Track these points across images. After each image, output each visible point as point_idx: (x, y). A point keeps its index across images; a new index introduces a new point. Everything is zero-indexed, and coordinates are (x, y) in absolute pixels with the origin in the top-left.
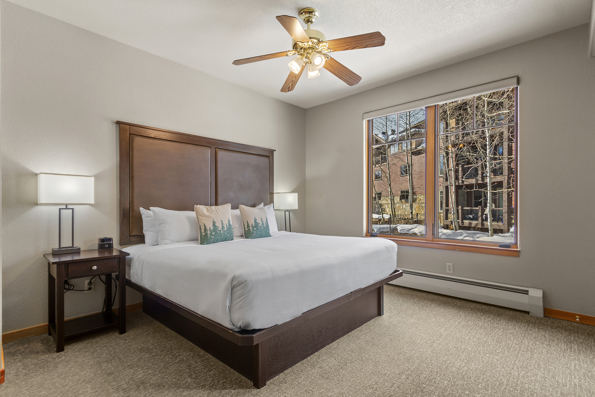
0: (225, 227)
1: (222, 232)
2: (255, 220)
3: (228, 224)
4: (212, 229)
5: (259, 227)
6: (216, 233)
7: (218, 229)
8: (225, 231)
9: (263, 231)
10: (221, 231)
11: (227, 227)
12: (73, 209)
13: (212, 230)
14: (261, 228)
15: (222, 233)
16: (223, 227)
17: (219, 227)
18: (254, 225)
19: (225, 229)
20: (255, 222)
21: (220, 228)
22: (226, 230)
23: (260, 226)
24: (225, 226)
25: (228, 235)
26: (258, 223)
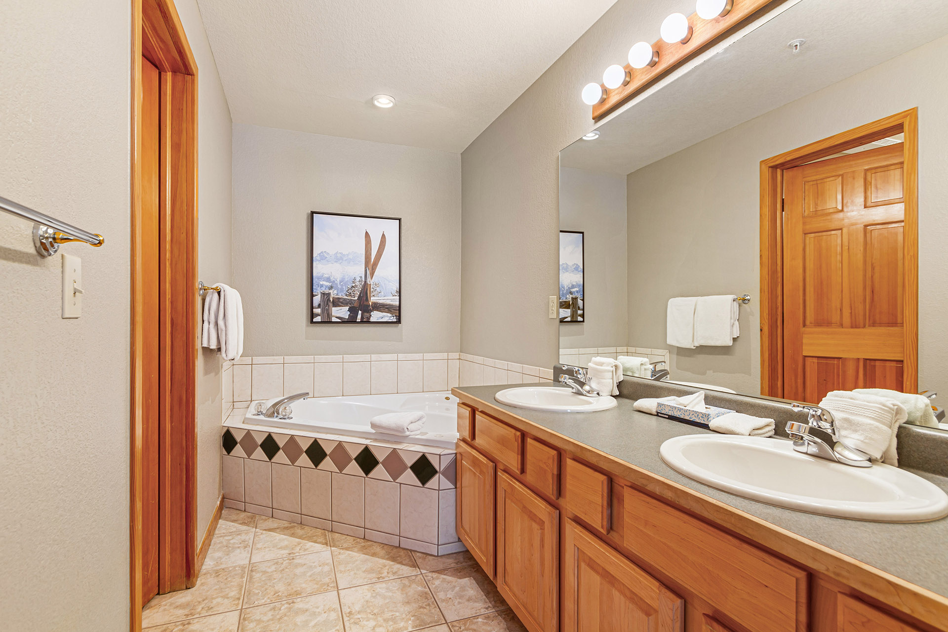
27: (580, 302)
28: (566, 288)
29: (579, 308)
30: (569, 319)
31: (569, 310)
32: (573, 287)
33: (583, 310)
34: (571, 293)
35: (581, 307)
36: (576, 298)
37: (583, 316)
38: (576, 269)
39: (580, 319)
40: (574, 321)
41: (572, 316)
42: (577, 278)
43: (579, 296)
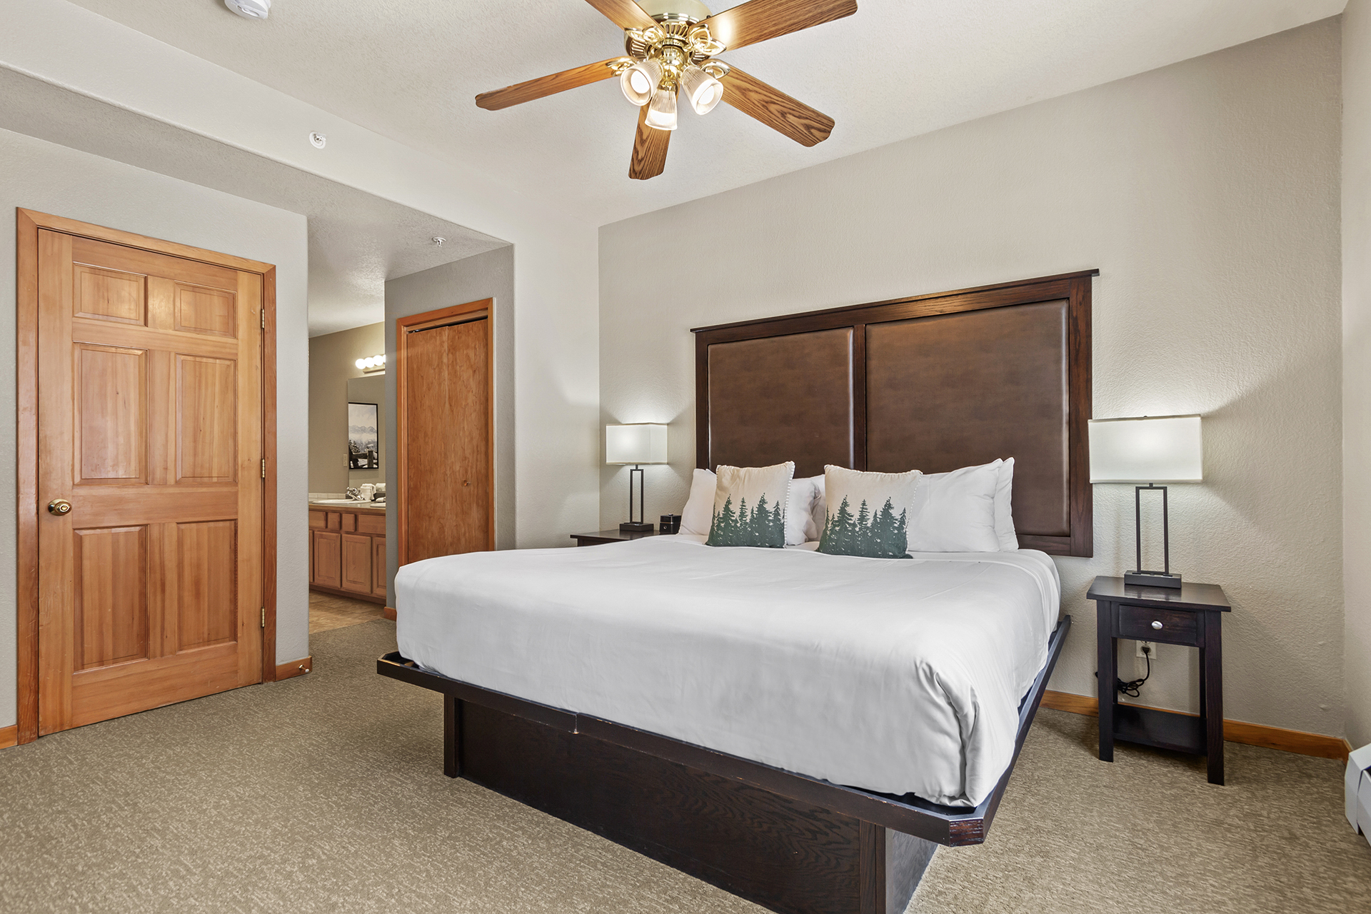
0: (747, 514)
1: (739, 525)
2: (845, 504)
3: (755, 509)
4: (721, 516)
5: (849, 524)
6: (728, 525)
7: (733, 518)
8: (746, 523)
9: (859, 537)
10: (738, 522)
11: (752, 516)
12: (642, 471)
13: (721, 518)
14: (854, 529)
15: (739, 528)
16: (742, 515)
17: (734, 513)
18: (836, 519)
19: (748, 519)
20: (843, 511)
21: (736, 516)
22: (748, 521)
23: (852, 522)
24: (749, 513)
25: (757, 534)
26: (848, 514)
27: (375, 454)
28: (364, 444)
29: (374, 459)
30: (366, 466)
31: (366, 460)
32: (369, 443)
33: (378, 459)
34: (368, 448)
35: (376, 457)
36: (372, 452)
37: (377, 464)
38: (372, 430)
39: (375, 466)
40: (370, 467)
41: (369, 464)
42: (374, 437)
43: (374, 450)
